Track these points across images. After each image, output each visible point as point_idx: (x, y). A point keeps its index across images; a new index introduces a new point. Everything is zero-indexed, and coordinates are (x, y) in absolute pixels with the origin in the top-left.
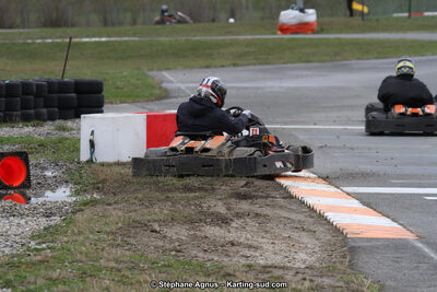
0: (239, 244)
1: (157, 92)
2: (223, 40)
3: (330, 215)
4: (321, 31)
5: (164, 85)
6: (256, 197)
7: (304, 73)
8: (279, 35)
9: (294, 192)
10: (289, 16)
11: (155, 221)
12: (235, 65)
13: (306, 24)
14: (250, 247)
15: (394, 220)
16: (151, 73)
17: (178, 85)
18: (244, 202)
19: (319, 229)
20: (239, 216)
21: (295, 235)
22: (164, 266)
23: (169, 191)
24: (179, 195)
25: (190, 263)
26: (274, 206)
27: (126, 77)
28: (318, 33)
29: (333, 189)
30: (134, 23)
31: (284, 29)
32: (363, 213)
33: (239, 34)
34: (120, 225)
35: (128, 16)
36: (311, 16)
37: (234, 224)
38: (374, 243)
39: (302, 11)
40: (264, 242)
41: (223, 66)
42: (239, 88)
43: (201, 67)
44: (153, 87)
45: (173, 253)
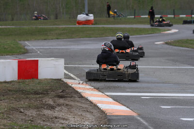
0: (59, 118)
1: (23, 50)
2: (53, 28)
3: (99, 105)
4: (96, 24)
5: (26, 47)
6: (67, 97)
7: (88, 42)
8: (77, 26)
9: (83, 95)
10: (82, 17)
11: (21, 108)
12: (57, 39)
13: (89, 20)
14: (64, 119)
15: (127, 107)
16: (20, 42)
17: (32, 47)
18: (61, 99)
19: (95, 111)
20: (59, 105)
21: (84, 114)
22: (25, 127)
23: (28, 94)
24: (32, 96)
25: (37, 126)
26: (74, 101)
27: (9, 43)
28: (94, 24)
29: (101, 93)
30: (13, 20)
31: (79, 23)
32: (114, 104)
33: (59, 25)
34: (6, 109)
35: (10, 16)
36: (91, 17)
37: (57, 109)
38: (118, 118)
39: (87, 15)
40: (70, 117)
41: (52, 39)
42: (59, 49)
43: (43, 40)
44: (21, 48)
45: (30, 122)
